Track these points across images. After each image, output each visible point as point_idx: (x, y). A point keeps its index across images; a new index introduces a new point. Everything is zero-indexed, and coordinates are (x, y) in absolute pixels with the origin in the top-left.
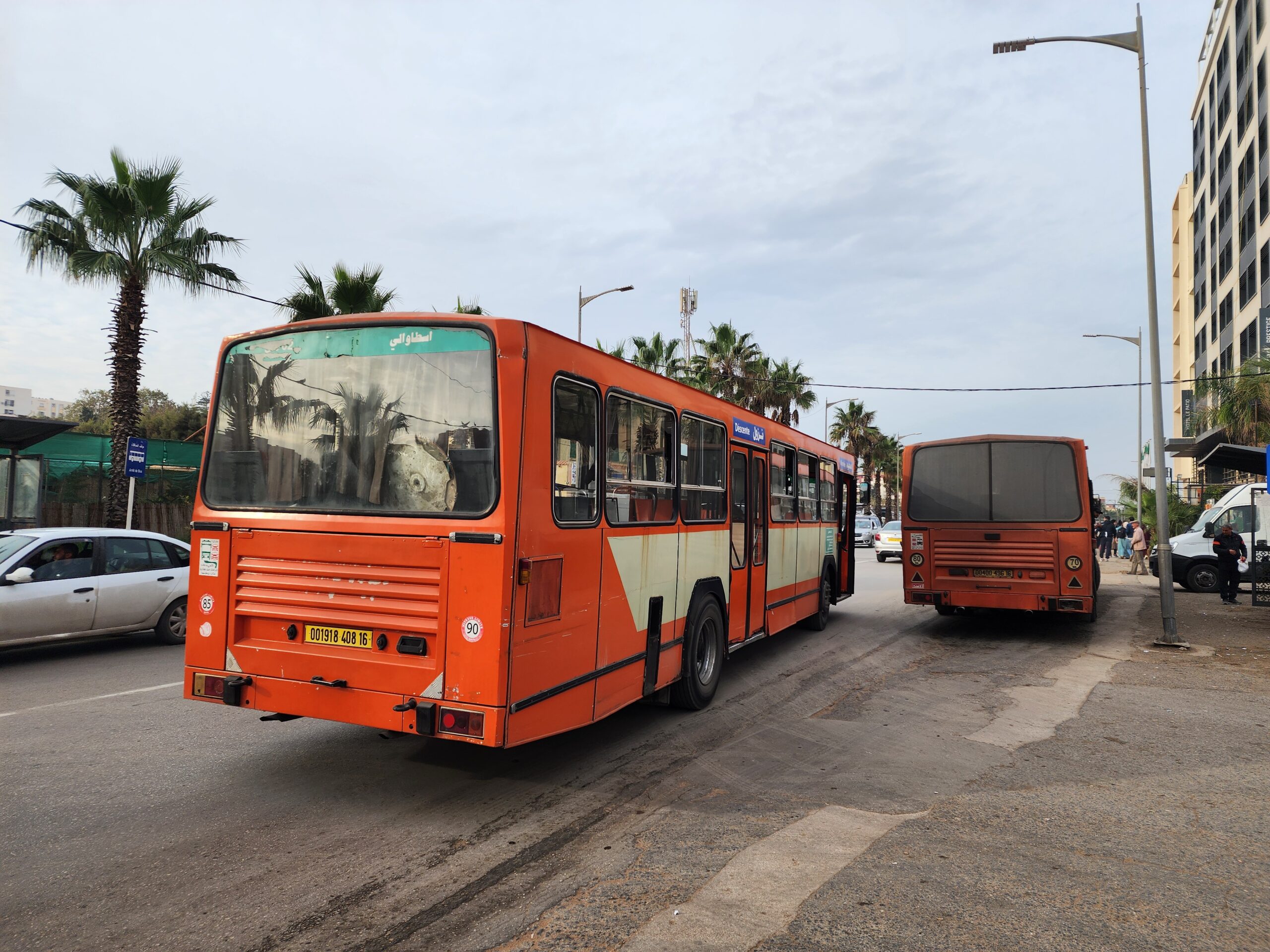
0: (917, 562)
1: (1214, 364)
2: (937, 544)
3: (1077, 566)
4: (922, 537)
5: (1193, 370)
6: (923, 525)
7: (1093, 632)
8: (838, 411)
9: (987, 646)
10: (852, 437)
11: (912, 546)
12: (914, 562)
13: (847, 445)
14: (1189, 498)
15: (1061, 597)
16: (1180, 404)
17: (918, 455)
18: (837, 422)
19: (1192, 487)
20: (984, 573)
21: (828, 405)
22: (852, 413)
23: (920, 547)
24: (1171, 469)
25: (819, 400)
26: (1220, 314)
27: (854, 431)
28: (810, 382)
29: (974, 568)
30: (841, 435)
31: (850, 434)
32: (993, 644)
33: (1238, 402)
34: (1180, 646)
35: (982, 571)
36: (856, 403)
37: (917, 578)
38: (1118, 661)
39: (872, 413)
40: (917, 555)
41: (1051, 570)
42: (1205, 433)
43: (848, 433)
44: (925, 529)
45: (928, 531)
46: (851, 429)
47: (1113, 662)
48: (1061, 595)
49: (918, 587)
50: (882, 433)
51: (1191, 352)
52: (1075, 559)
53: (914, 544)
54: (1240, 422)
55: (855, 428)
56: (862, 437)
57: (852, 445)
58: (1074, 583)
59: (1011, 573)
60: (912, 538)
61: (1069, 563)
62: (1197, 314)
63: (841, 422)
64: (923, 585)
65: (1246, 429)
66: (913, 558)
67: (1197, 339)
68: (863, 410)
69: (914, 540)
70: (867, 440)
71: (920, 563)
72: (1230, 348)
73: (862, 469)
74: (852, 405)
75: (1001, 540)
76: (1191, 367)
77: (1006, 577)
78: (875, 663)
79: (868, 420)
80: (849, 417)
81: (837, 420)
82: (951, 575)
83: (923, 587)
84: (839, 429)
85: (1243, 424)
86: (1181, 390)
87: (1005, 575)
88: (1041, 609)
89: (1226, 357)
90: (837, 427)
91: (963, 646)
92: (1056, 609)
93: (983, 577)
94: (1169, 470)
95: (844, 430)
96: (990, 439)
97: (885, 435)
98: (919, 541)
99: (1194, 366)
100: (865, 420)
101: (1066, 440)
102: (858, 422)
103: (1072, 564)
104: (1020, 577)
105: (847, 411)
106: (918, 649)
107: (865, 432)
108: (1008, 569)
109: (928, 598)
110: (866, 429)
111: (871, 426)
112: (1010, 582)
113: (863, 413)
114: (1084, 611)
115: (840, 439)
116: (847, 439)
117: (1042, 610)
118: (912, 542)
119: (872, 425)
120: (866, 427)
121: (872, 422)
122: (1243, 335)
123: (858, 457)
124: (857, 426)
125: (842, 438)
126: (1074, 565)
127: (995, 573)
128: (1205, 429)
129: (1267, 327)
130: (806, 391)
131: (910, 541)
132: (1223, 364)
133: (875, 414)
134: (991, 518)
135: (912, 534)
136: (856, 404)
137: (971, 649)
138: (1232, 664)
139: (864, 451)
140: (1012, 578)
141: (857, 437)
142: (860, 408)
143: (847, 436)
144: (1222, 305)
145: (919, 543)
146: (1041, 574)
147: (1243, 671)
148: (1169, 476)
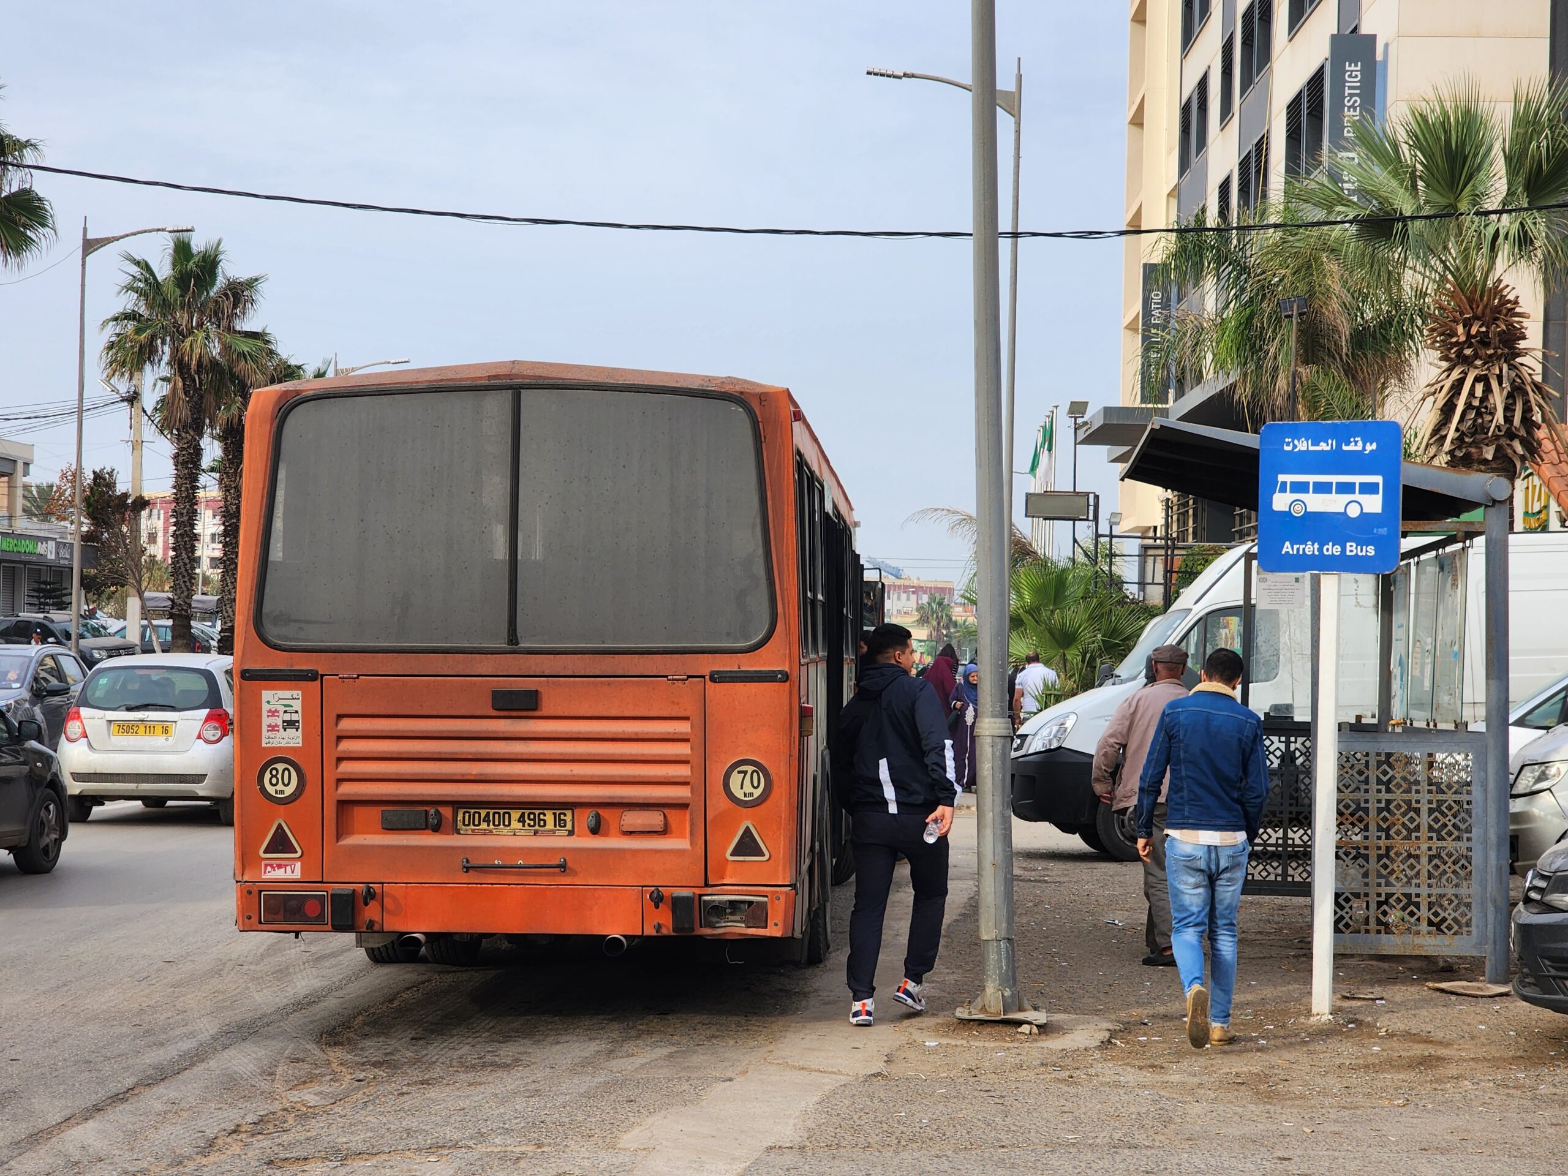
0: (280, 787)
1: (1225, 188)
2: (346, 725)
3: (757, 793)
4: (297, 705)
5: (1174, 203)
6: (302, 662)
7: (805, 995)
8: (135, 270)
9: (489, 1058)
10: (180, 365)
11: (265, 733)
12: (271, 790)
13: (165, 389)
14: (1142, 584)
15: (710, 890)
16: (1138, 307)
17: (291, 421)
18: (129, 307)
19: (1150, 552)
20: (487, 819)
21: (90, 246)
22: (182, 280)
23: (293, 739)
24: (1097, 497)
25: (58, 226)
26: (1244, 43)
27: (187, 344)
28: (29, 157)
29: (457, 804)
30: (145, 354)
31: (175, 351)
32: (507, 1051)
33: (1265, 304)
34: (1019, 1023)
35: (483, 813)
36: (198, 244)
37: (280, 844)
38: (843, 1079)
39: (251, 284)
40: (280, 767)
41: (683, 806)
42: (1197, 389)
43: (167, 349)
44: (311, 676)
45: (319, 681)
46: (179, 334)
47: (829, 1083)
48: (707, 885)
49: (279, 874)
50: (284, 356)
51: (1169, 152)
52: (750, 769)
53: (273, 728)
54: (1268, 364)
55: (191, 332)
56: (214, 364)
57: (180, 392)
58: (747, 846)
59: (568, 818)
60: (265, 707)
61: (735, 779)
62: (1188, 37)
63: (142, 310)
64: (298, 864)
65: (1282, 383)
66: (267, 776)
67: (1186, 110)
68: (219, 270)
69: (273, 713)
70: (233, 376)
71: (289, 791)
72: (1261, 147)
73: (217, 475)
74: (182, 250)
75: (544, 712)
76: (1169, 195)
77: (552, 833)
78: (98, 1145)
79: (235, 306)
80: (172, 292)
81: (128, 302)
82: (390, 827)
83: (297, 875)
84: (138, 331)
85: (1276, 369)
86: (1144, 261)
87: (550, 825)
88: (650, 931)
89: (1253, 170)
90: (131, 326)
91: (414, 1062)
92: (693, 929)
93: (485, 833)
94: (1091, 502)
95: (153, 338)
96: (517, 376)
97: (293, 362)
98: (287, 717)
99: (1176, 192)
100: (227, 305)
101: (738, 388)
102: (202, 312)
103: (743, 786)
104: (595, 830)
105: (163, 270)
106: (265, 1086)
107: (226, 348)
108: (559, 806)
109: (311, 910)
110: (228, 338)
111: (245, 329)
112: (563, 849)
113: (220, 282)
114: (773, 930)
115: (140, 367)
116: (164, 370)
117: (654, 933)
118: (266, 721)
119: (249, 323)
120: (230, 329)
121: (250, 312)
122: (1294, 107)
123: (201, 435)
124: (200, 325)
125: (148, 366)
126: (748, 788)
127: (521, 820)
128: (1199, 378)
129: (1347, 91)
130: (14, 189)
131: (260, 716)
132: (1244, 190)
133: (261, 287)
134: (513, 638)
135: (267, 695)
136: (194, 250)
137: (436, 1072)
138: (1140, 1068)
139: (222, 415)
140: (571, 833)
141: (200, 364)
142: (210, 263)
143: (166, 358)
144: (1248, 16)
145: (290, 724)
146: (654, 819)
147: (1165, 1085)
148: (1091, 517)
